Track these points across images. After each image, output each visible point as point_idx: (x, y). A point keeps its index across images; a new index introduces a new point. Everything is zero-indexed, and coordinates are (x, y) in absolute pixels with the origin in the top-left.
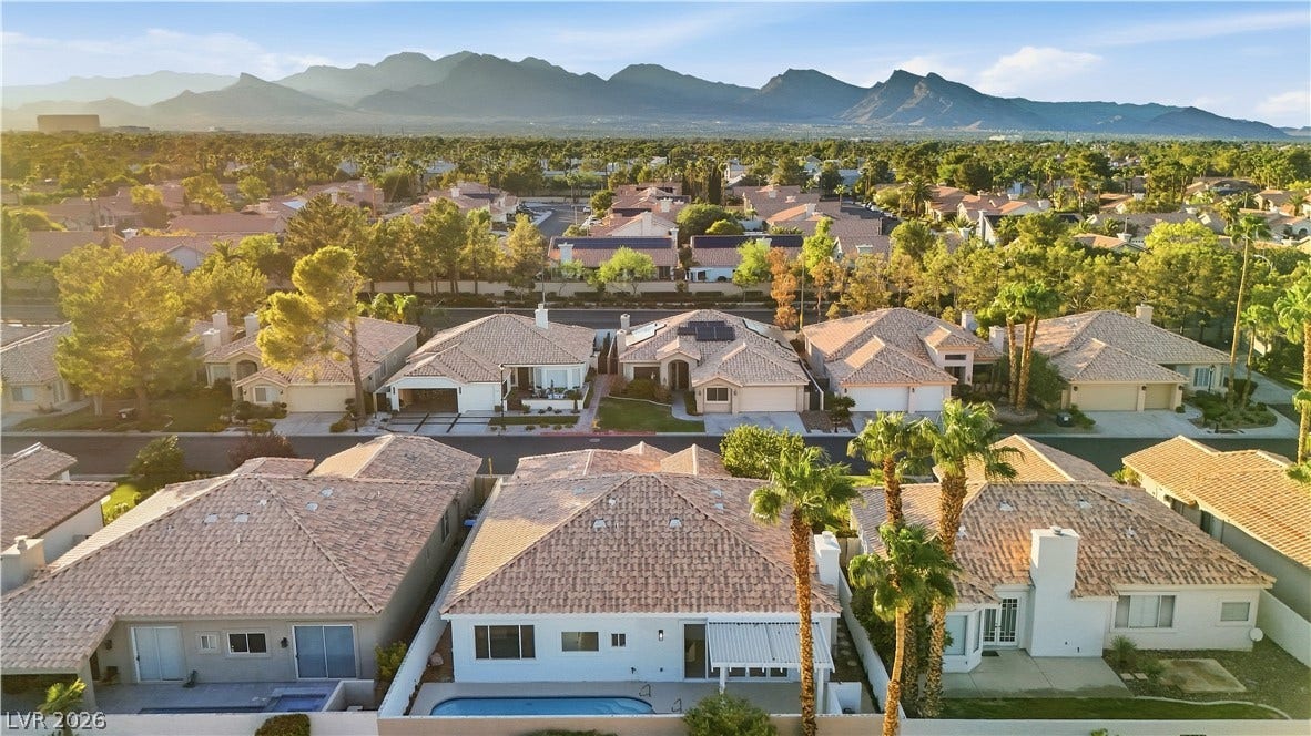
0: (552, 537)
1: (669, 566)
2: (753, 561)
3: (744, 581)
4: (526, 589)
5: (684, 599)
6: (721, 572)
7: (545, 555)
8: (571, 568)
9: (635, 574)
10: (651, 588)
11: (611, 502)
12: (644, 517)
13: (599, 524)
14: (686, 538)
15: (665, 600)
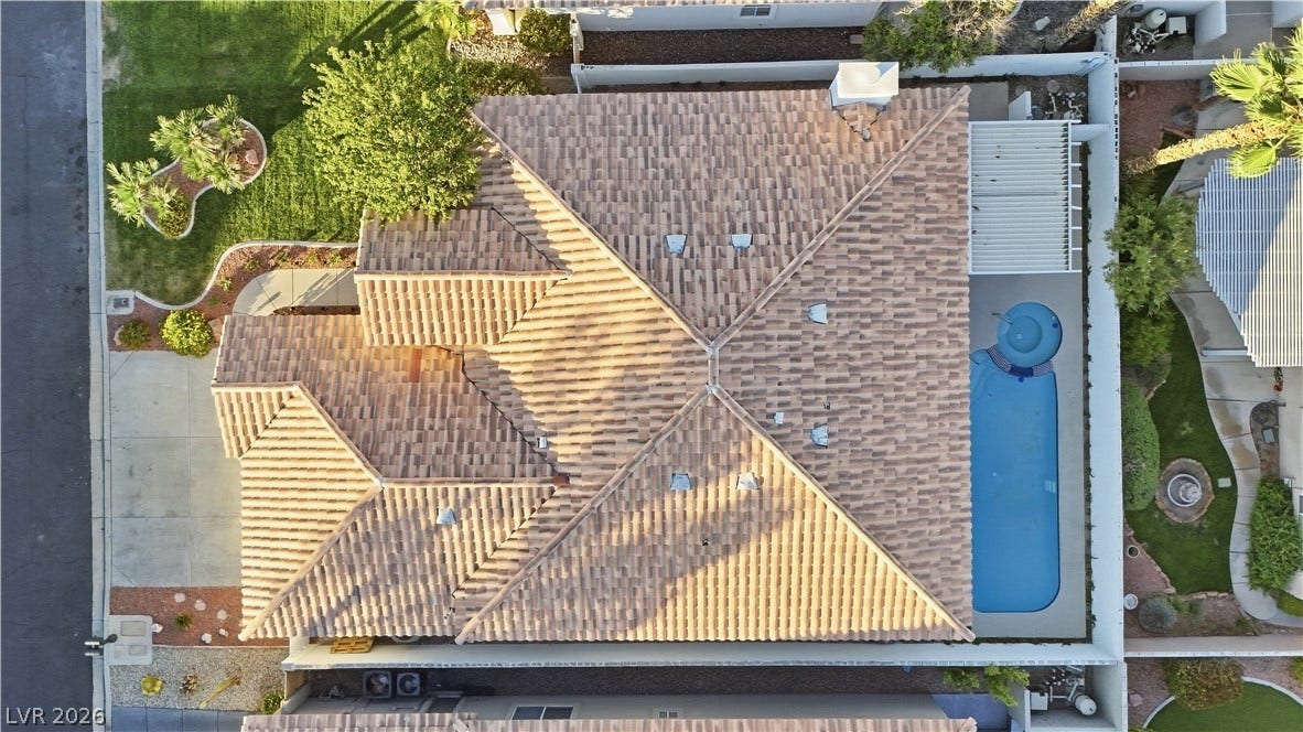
0: (847, 507)
1: (897, 324)
2: (889, 199)
3: (923, 216)
4: (937, 528)
5: (951, 304)
6: (907, 247)
7: (880, 512)
8: (902, 469)
9: (912, 373)
10: (934, 350)
11: (780, 418)
12: (807, 364)
13: (821, 435)
14: (849, 299)
15: (952, 330)
